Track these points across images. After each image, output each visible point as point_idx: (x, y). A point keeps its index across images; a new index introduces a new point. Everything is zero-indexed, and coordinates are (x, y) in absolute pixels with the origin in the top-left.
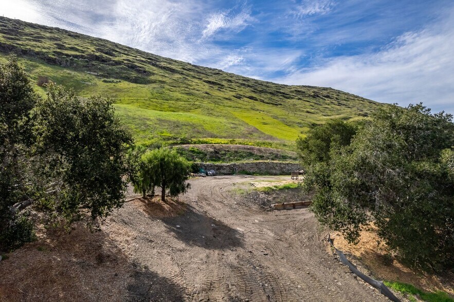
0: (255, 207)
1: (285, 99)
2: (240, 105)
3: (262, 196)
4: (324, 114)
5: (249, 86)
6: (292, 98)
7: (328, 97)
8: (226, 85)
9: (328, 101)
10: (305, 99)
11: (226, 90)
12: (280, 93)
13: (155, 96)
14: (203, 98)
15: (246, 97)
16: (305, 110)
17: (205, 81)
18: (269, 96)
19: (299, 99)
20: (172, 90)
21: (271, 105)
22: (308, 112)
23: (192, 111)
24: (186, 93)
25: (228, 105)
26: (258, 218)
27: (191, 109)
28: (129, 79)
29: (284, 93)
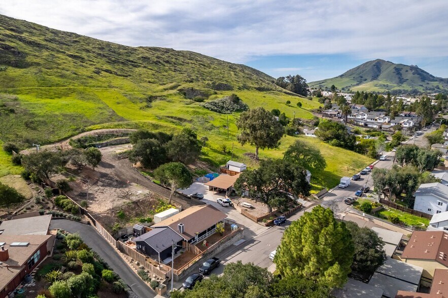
0: (117, 159)
1: (134, 68)
2: (100, 83)
3: (118, 155)
4: (161, 83)
5: (104, 56)
6: (139, 66)
7: (167, 62)
8: (86, 58)
9: (167, 66)
10: (149, 67)
11: (87, 63)
12: (130, 61)
13: (42, 84)
14: (73, 79)
15: (103, 70)
16: (148, 80)
17: (68, 55)
18: (121, 66)
19: (145, 67)
20: (48, 74)
21: (122, 77)
22: (149, 82)
23: (70, 95)
24: (60, 76)
25: (92, 84)
26: (117, 162)
27: (69, 94)
28: (10, 63)
29: (132, 62)
